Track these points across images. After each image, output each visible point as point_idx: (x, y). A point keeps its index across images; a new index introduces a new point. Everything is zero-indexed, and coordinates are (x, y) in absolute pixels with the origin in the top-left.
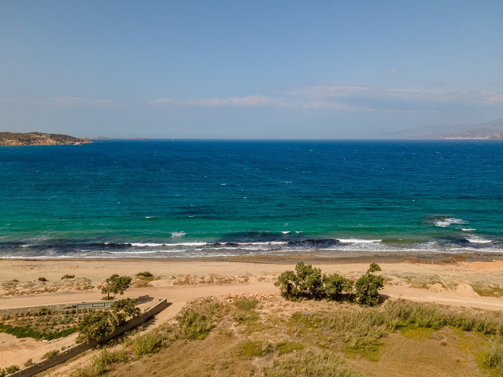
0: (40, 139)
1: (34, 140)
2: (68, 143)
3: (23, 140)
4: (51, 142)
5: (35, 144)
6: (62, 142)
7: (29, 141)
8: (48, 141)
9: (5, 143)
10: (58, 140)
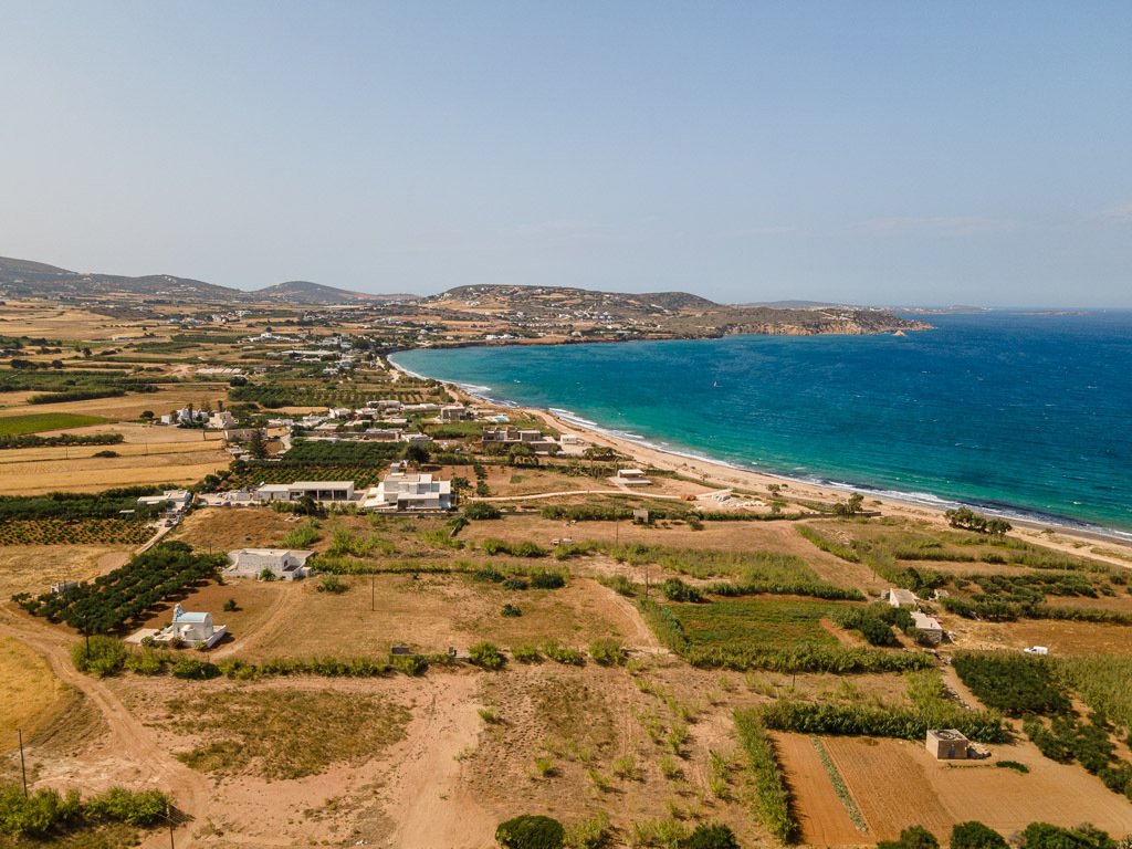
0: (835, 322)
1: (826, 324)
2: (884, 329)
3: (809, 325)
4: (853, 328)
5: (827, 333)
6: (872, 328)
7: (818, 327)
8: (848, 326)
9: (782, 330)
10: (864, 325)
